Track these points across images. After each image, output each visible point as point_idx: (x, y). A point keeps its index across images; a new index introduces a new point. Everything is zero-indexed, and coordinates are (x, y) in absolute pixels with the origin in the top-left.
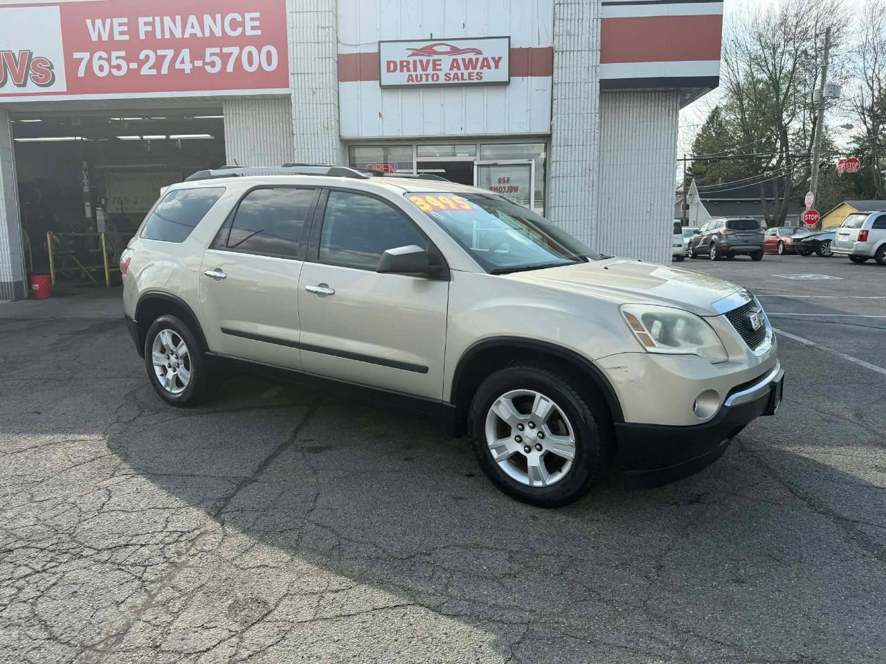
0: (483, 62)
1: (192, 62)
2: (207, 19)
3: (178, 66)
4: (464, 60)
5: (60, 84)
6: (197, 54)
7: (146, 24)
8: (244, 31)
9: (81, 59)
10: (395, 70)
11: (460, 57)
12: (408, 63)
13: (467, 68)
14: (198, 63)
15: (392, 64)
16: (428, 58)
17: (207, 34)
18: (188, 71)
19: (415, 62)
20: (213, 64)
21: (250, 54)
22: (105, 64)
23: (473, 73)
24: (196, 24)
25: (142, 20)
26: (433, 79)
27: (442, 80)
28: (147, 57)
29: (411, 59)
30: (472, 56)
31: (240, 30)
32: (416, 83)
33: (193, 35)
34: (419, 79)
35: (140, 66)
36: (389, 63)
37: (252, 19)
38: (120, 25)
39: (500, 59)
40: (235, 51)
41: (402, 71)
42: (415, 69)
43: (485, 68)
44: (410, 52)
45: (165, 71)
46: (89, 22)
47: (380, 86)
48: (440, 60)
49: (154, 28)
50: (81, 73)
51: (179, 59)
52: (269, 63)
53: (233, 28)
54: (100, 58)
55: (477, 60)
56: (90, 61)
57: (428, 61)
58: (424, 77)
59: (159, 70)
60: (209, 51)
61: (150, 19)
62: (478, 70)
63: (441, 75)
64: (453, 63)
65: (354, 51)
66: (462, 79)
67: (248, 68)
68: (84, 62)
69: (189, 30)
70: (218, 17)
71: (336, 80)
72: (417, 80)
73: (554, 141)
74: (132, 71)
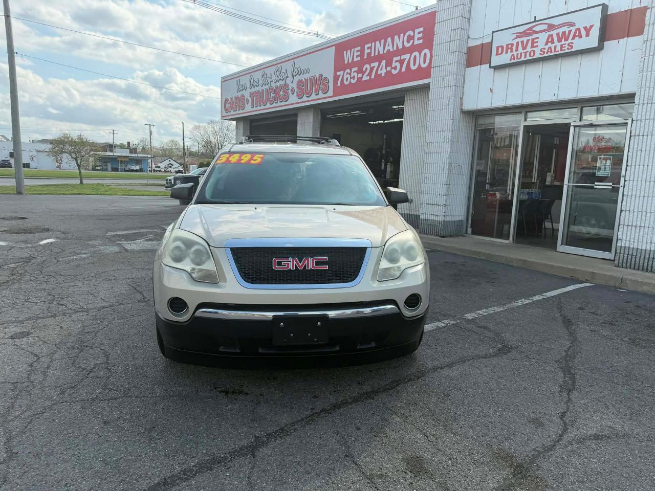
0: (575, 33)
1: (386, 68)
2: (396, 37)
3: (379, 72)
4: (558, 34)
5: (330, 93)
6: (389, 64)
7: (368, 48)
8: (413, 42)
9: (340, 75)
10: (502, 53)
11: (554, 33)
12: (512, 45)
13: (559, 41)
14: (389, 69)
15: (500, 48)
16: (528, 38)
17: (395, 49)
19: (518, 43)
21: (415, 57)
22: (348, 76)
23: (565, 44)
24: (391, 44)
25: (366, 46)
26: (530, 56)
27: (537, 55)
28: (366, 69)
29: (514, 42)
30: (566, 29)
31: (412, 41)
32: (516, 61)
33: (388, 50)
34: (519, 57)
35: (363, 75)
36: (498, 48)
37: (419, 33)
38: (357, 51)
39: (591, 26)
40: (407, 56)
41: (507, 52)
42: (517, 50)
43: (577, 38)
44: (515, 36)
45: (373, 77)
46: (345, 52)
47: (490, 67)
48: (538, 38)
49: (371, 51)
50: (339, 84)
51: (380, 69)
52: (425, 62)
53: (408, 42)
54: (348, 73)
55: (570, 31)
56: (343, 76)
57: (528, 41)
58: (523, 55)
59: (370, 77)
60: (395, 59)
61: (369, 45)
62: (570, 41)
63: (538, 51)
64: (548, 38)
65: (479, 43)
66: (555, 51)
67: (413, 68)
68: (341, 77)
69: (387, 48)
70: (402, 35)
71: (463, 67)
72: (517, 59)
73: (636, 100)
74: (360, 79)
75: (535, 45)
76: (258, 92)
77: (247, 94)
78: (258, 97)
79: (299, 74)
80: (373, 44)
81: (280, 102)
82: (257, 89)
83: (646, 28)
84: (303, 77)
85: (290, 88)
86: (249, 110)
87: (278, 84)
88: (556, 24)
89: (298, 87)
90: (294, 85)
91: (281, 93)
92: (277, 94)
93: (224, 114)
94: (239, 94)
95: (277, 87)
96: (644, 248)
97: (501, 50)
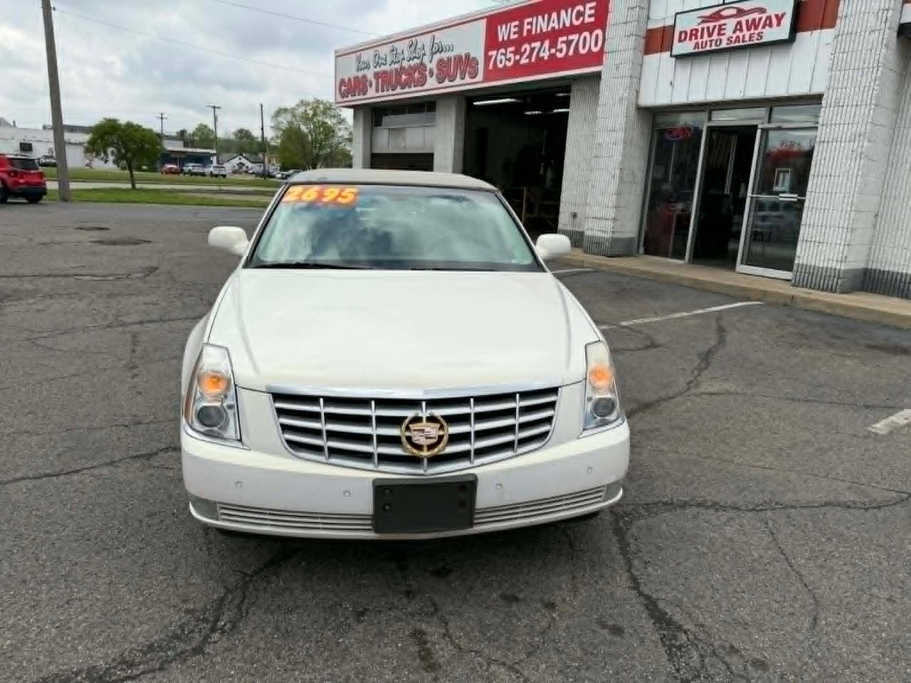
0: (766, 21)
1: (549, 50)
2: (563, 12)
3: (541, 54)
4: (747, 21)
5: (480, 77)
6: (553, 45)
7: (528, 24)
8: (583, 20)
9: (492, 56)
10: (685, 39)
11: (743, 19)
12: (697, 30)
13: (749, 29)
14: (553, 51)
16: (714, 24)
17: (561, 26)
18: (546, 58)
19: (703, 29)
20: (561, 51)
21: (585, 38)
22: (503, 57)
23: (755, 33)
24: (556, 20)
25: (526, 21)
26: (716, 45)
27: (724, 45)
28: (526, 50)
29: (700, 28)
30: (756, 16)
31: (581, 19)
32: (700, 50)
33: (553, 28)
34: (704, 46)
35: (521, 58)
36: (681, 33)
37: (590, 8)
38: (515, 27)
39: (783, 15)
40: (574, 37)
41: (691, 39)
42: (702, 37)
43: (767, 27)
44: (700, 20)
45: (533, 59)
46: (499, 28)
47: (671, 56)
48: (725, 25)
49: (532, 27)
50: (491, 66)
51: (543, 49)
52: (596, 44)
53: (577, 19)
54: (502, 54)
55: (760, 19)
56: (496, 58)
57: (714, 27)
58: (708, 43)
59: (530, 59)
60: (561, 39)
61: (530, 20)
62: (760, 29)
63: (724, 38)
64: (736, 26)
65: (659, 25)
66: (743, 41)
67: (582, 51)
68: (493, 58)
69: (551, 25)
70: (569, 10)
71: (640, 54)
72: (702, 48)
73: (824, 102)
74: (517, 62)
75: (722, 32)
76: (385, 72)
77: (370, 74)
78: (385, 79)
79: (440, 50)
80: (535, 19)
81: (415, 86)
82: (384, 68)
83: (838, 21)
84: (445, 55)
85: (428, 69)
86: (373, 95)
87: (412, 63)
88: (746, 9)
89: (438, 67)
90: (432, 65)
91: (416, 75)
92: (410, 75)
93: (340, 99)
94: (360, 74)
95: (410, 67)
96: (821, 266)
97: (684, 36)
